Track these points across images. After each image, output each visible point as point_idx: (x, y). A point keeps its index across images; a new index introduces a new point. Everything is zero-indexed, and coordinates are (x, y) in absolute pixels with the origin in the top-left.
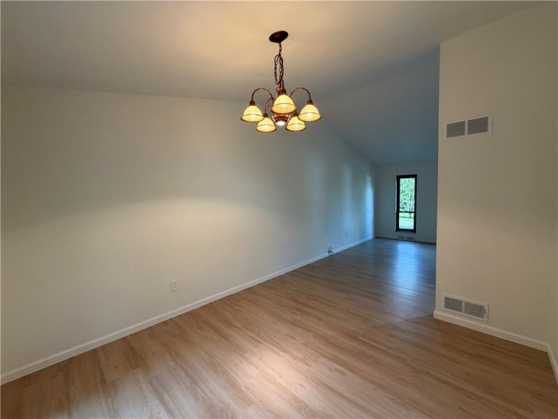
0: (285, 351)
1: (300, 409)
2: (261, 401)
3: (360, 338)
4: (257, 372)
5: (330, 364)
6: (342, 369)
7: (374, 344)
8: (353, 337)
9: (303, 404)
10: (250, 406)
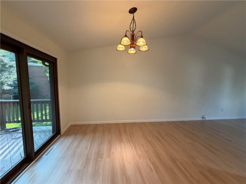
0: (136, 149)
1: (122, 169)
2: (113, 159)
3: (177, 163)
4: (120, 150)
5: (149, 163)
6: (153, 168)
7: (183, 169)
8: (174, 160)
9: (124, 168)
10: (109, 158)
